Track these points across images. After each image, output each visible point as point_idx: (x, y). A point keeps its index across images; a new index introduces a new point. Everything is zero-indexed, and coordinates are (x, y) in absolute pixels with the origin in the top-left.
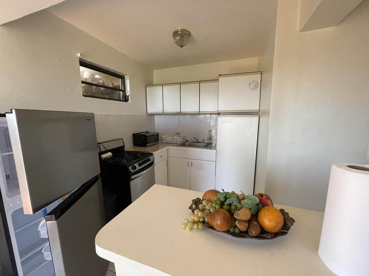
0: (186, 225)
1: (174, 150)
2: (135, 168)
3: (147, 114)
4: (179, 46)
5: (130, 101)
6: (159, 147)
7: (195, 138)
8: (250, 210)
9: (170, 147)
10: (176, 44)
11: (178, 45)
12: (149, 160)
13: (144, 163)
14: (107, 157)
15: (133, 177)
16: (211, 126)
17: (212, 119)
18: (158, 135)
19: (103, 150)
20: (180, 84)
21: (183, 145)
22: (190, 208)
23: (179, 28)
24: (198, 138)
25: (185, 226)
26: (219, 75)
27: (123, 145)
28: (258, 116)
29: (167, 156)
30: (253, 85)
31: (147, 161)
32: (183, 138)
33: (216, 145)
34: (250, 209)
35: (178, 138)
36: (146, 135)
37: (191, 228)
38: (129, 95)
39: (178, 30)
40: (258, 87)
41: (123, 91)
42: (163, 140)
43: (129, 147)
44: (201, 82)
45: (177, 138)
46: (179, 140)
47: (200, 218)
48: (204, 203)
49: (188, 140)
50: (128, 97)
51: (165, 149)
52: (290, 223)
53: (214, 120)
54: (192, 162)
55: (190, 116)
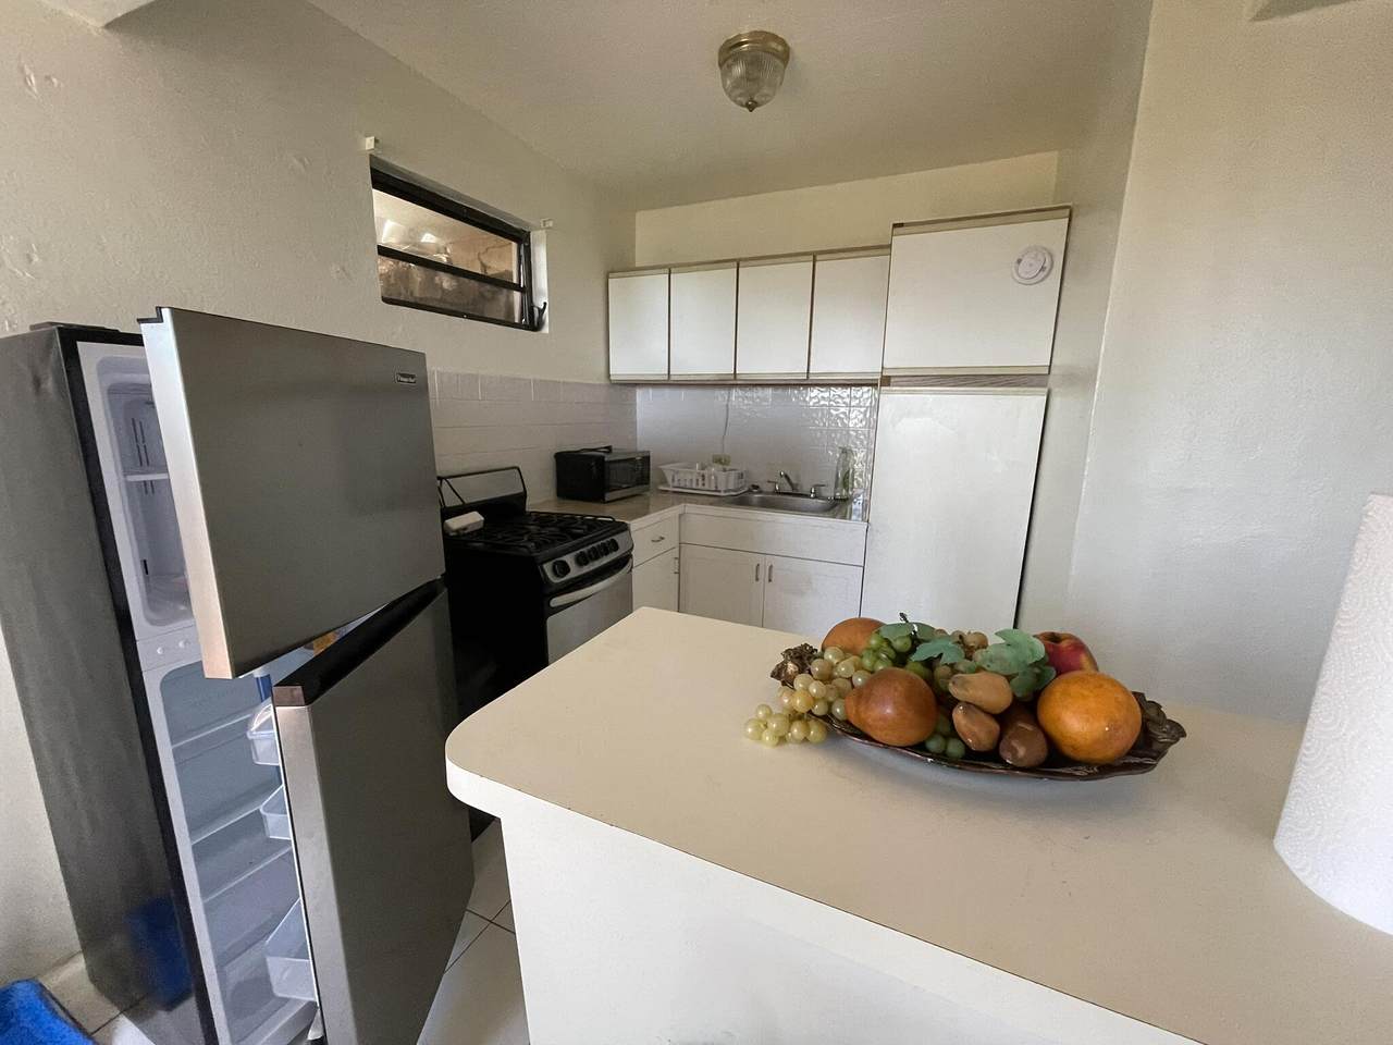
0: (762, 726)
1: (704, 519)
2: (565, 569)
3: (608, 382)
4: (742, 105)
5: (546, 330)
6: (648, 505)
7: (786, 476)
8: (1009, 681)
9: (691, 508)
10: (730, 96)
11: (739, 99)
12: (615, 547)
13: (596, 555)
14: (465, 529)
15: (556, 602)
16: (852, 433)
17: (859, 406)
18: (646, 459)
19: (451, 501)
20: (738, 263)
21: (741, 501)
22: (778, 673)
23: (746, 30)
24: (798, 477)
25: (757, 728)
26: (895, 226)
27: (522, 490)
28: (1046, 390)
29: (677, 538)
30: (1032, 261)
31: (606, 550)
32: (741, 476)
33: (866, 506)
34: (1009, 678)
35: (722, 476)
36: (603, 457)
37: (781, 734)
38: (545, 304)
39: (740, 35)
40: (1054, 271)
41: (522, 290)
42: (664, 482)
43: (541, 497)
44: (818, 258)
45: (716, 478)
46: (727, 482)
47: (815, 700)
48: (830, 657)
49: (759, 484)
50: (541, 311)
51: (673, 512)
52: (1165, 736)
53: (863, 410)
54: (771, 567)
55: (769, 391)
